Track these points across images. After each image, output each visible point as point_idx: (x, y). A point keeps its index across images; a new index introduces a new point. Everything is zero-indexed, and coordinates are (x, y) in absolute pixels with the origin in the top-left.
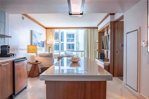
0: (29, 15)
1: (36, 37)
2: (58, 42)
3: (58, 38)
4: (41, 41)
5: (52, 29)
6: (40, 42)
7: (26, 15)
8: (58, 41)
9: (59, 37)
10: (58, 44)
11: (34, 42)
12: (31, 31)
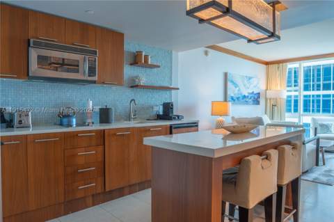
0: (222, 45)
1: (236, 86)
2: (297, 93)
3: (296, 81)
4: (251, 92)
5: (281, 64)
6: (247, 95)
7: (213, 47)
8: (296, 91)
9: (299, 81)
10: (297, 96)
11: (232, 95)
12: (226, 75)
